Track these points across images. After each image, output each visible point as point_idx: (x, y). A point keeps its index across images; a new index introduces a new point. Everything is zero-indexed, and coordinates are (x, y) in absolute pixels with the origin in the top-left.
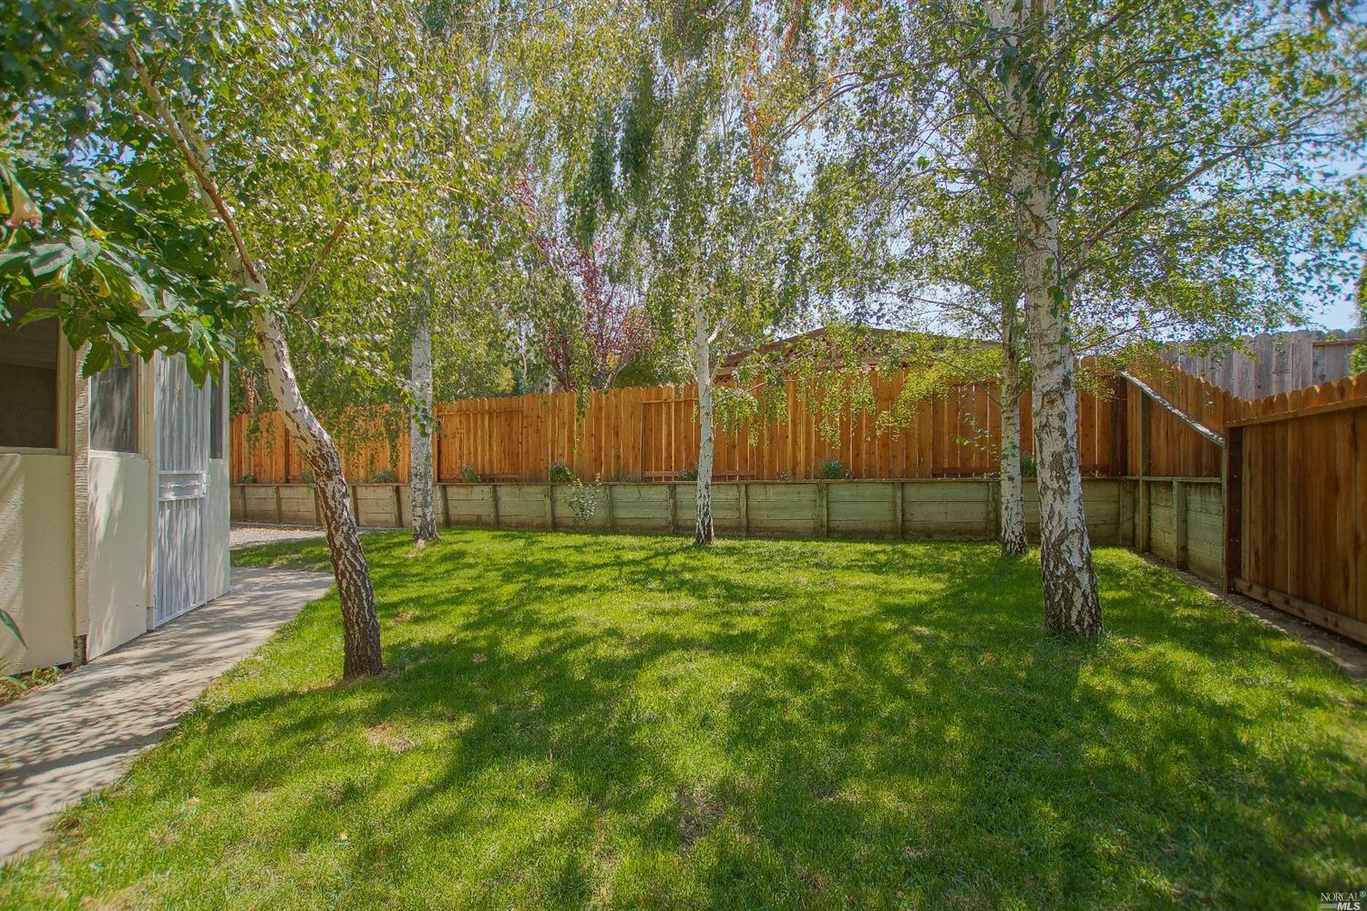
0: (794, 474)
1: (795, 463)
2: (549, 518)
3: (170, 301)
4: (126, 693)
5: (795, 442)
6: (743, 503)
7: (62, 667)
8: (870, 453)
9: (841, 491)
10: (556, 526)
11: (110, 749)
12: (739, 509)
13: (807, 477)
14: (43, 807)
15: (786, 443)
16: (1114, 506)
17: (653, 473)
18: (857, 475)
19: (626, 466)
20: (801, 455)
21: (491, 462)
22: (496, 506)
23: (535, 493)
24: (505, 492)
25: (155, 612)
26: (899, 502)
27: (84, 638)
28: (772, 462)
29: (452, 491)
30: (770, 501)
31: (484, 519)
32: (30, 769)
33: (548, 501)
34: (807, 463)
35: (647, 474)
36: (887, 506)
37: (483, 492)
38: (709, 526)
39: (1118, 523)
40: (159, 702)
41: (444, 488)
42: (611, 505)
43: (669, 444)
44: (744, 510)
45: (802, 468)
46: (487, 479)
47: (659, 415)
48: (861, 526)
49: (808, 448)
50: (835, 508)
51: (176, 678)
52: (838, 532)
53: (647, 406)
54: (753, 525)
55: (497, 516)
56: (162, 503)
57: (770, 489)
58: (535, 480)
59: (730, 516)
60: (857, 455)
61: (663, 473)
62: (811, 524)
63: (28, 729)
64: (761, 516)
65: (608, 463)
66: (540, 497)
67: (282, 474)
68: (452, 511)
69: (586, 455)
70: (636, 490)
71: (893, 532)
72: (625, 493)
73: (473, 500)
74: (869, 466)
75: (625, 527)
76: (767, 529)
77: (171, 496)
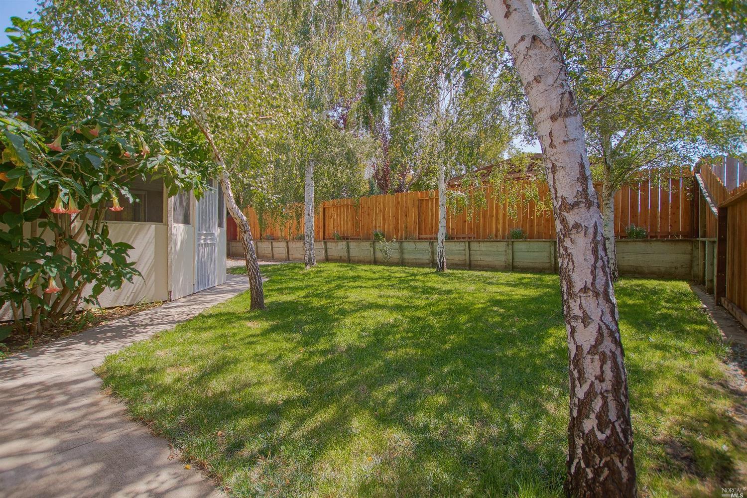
0: (496, 236)
1: (497, 230)
2: (372, 257)
3: (188, 171)
4: (179, 309)
5: (497, 219)
6: (467, 251)
7: (164, 302)
8: (539, 225)
9: (520, 246)
10: (376, 262)
11: (171, 323)
12: (465, 255)
13: (503, 238)
14: (150, 333)
15: (492, 220)
16: (688, 257)
17: (424, 236)
18: (531, 237)
19: (410, 232)
20: (500, 227)
21: (347, 230)
22: (348, 252)
23: (366, 245)
24: (353, 245)
25: (196, 286)
26: (553, 252)
27: (171, 292)
28: (485, 230)
29: (329, 245)
30: (483, 251)
31: (343, 258)
32: (147, 325)
33: (372, 249)
34: (504, 230)
35: (421, 236)
36: (546, 254)
37: (342, 245)
38: (443, 262)
39: (691, 267)
40: (189, 313)
41: (326, 242)
42: (402, 251)
43: (432, 220)
44: (468, 255)
45: (500, 232)
46: (345, 238)
47: (427, 206)
48: (531, 265)
49: (504, 223)
50: (517, 255)
51: (196, 307)
52: (518, 268)
53: (421, 201)
54: (473, 263)
55: (349, 257)
56: (199, 245)
57: (482, 244)
58: (367, 239)
59: (457, 258)
60: (531, 226)
61: (429, 236)
62: (503, 264)
63: (150, 316)
64: (477, 258)
65: (402, 230)
66: (369, 247)
67: (259, 236)
68: (329, 254)
69: (391, 227)
70: (413, 244)
71: (549, 269)
72: (408, 246)
73: (337, 248)
74: (539, 232)
75: (408, 263)
76: (480, 266)
77: (202, 242)
